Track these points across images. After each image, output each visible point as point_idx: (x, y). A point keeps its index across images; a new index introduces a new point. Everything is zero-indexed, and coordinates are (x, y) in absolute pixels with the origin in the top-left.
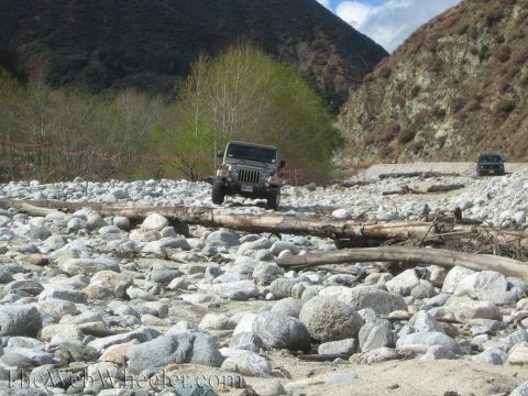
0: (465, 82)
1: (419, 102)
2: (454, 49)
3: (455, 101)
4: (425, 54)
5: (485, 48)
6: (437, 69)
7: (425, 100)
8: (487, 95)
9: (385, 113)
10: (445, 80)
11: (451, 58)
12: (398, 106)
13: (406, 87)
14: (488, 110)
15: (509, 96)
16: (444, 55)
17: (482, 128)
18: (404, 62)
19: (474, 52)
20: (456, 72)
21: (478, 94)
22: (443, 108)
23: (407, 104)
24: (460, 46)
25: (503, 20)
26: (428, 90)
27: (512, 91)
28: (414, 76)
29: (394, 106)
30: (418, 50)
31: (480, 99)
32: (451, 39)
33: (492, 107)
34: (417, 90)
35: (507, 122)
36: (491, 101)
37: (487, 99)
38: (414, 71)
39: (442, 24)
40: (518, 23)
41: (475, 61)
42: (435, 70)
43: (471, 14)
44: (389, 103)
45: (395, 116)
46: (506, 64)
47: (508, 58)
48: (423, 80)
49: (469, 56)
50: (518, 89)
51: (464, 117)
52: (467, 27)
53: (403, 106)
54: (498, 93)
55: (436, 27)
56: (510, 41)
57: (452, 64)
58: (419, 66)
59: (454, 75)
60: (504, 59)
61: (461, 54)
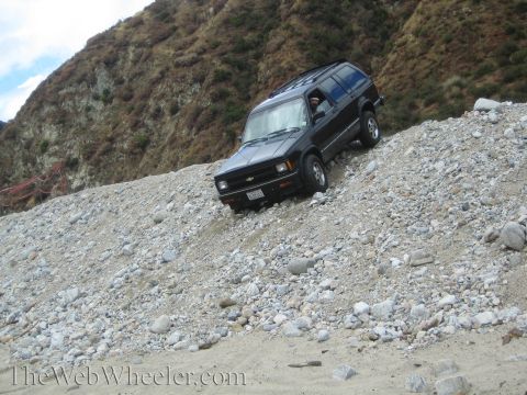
0: (93, 127)
1: (50, 156)
2: (76, 98)
3: (86, 147)
4: (47, 109)
5: (106, 92)
6: (62, 120)
7: (55, 154)
8: (118, 135)
9: (17, 174)
10: (73, 130)
11: (75, 108)
12: (29, 165)
13: (34, 144)
14: (122, 151)
15: (142, 131)
16: (67, 105)
17: (120, 169)
18: (28, 120)
19: (96, 98)
20: (83, 120)
21: (109, 136)
22: (75, 156)
23: (38, 161)
24: (82, 95)
25: (119, 63)
26: (57, 143)
27: (144, 125)
28: (41, 132)
29: (25, 164)
30: (40, 107)
31: (111, 140)
32: (72, 89)
33: (125, 146)
34: (45, 146)
35: (145, 158)
36: (123, 140)
37: (119, 139)
38: (40, 127)
39: (60, 78)
40: (135, 62)
41: (99, 106)
42: (60, 122)
43: (87, 62)
44: (21, 163)
45: (28, 175)
46: (131, 102)
47: (132, 97)
48: (50, 134)
49: (92, 103)
50: (149, 122)
51: (98, 162)
52: (85, 75)
53: (34, 163)
54: (129, 131)
55: (54, 81)
56: (131, 80)
57: (77, 114)
58: (44, 120)
59: (80, 124)
60: (127, 98)
61: (84, 101)
